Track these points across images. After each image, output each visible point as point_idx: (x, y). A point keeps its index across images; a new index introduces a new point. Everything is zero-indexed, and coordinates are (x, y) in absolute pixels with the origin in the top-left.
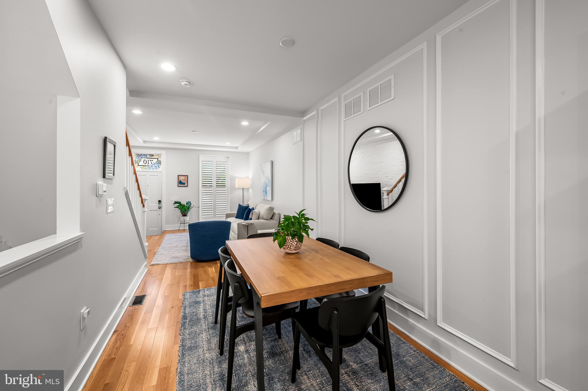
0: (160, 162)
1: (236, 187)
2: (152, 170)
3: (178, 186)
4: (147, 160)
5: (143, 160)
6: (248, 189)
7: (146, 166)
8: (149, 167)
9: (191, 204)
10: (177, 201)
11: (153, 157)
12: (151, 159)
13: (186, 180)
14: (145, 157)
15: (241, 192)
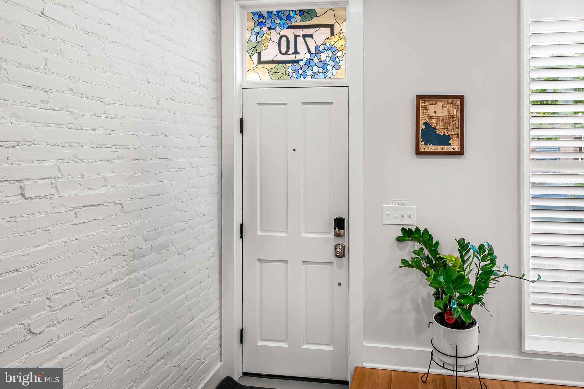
0: (340, 42)
3: (419, 153)
4: (290, 33)
5: (275, 36)
7: (289, 64)
8: (298, 67)
10: (411, 223)
12: (306, 31)
13: (456, 121)
14: (282, 22)
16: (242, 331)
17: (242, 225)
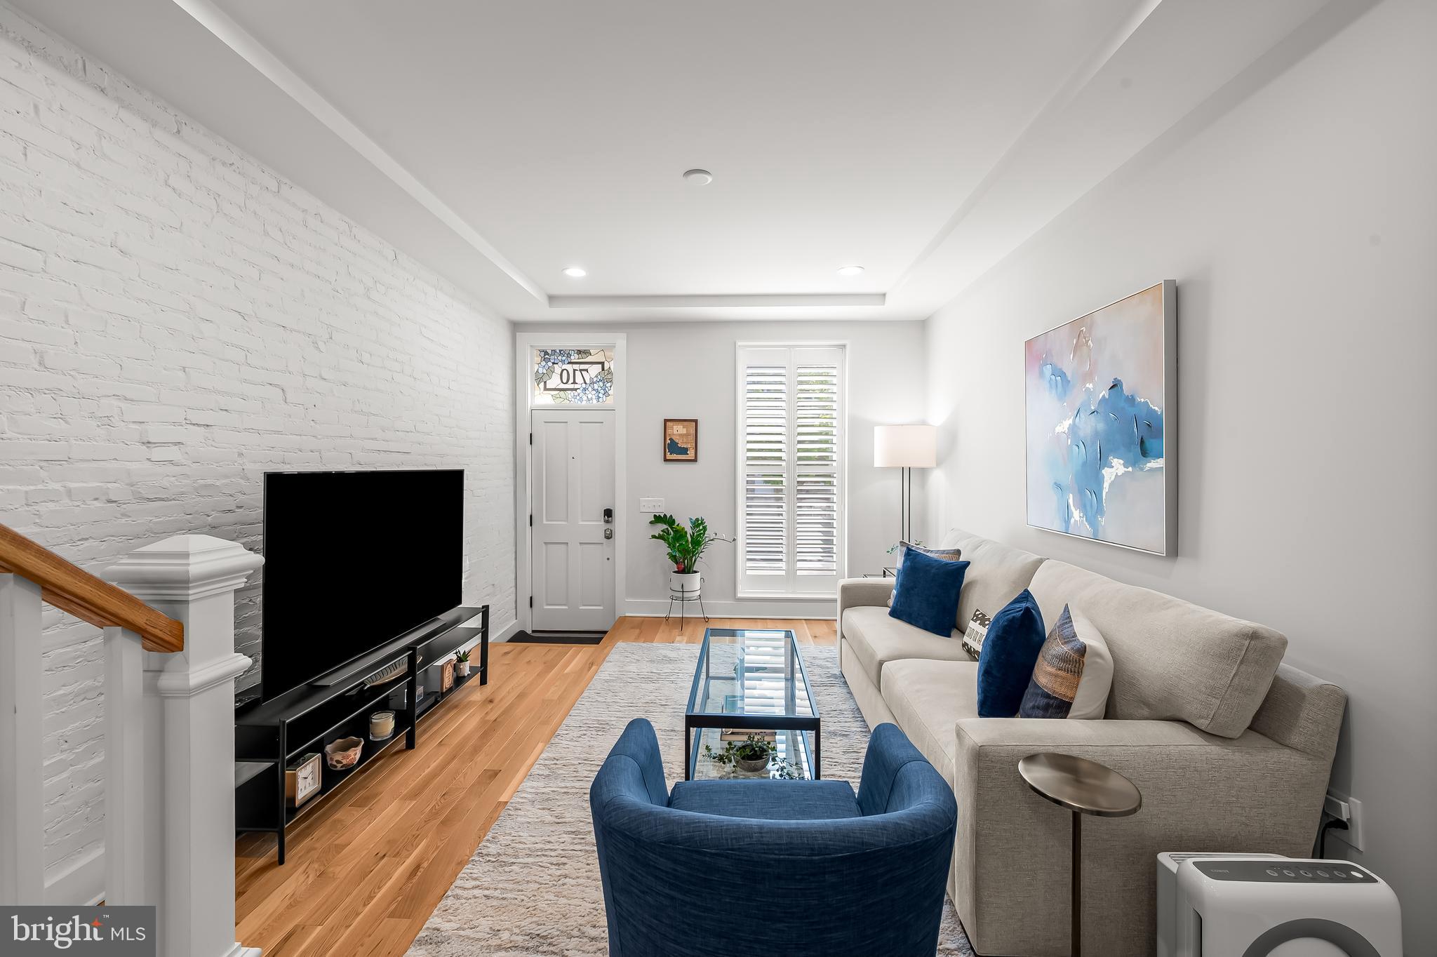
0: (609, 376)
1: (875, 466)
2: (584, 403)
3: (666, 460)
4: (570, 368)
5: (558, 369)
6: (924, 472)
7: (569, 392)
8: (576, 393)
9: (705, 528)
10: (661, 511)
11: (589, 359)
12: (583, 367)
13: (692, 438)
14: (564, 358)
15: (894, 483)
16: (531, 598)
17: (531, 516)
